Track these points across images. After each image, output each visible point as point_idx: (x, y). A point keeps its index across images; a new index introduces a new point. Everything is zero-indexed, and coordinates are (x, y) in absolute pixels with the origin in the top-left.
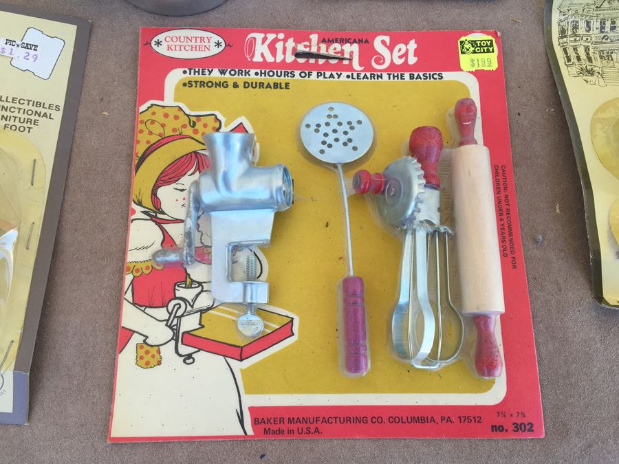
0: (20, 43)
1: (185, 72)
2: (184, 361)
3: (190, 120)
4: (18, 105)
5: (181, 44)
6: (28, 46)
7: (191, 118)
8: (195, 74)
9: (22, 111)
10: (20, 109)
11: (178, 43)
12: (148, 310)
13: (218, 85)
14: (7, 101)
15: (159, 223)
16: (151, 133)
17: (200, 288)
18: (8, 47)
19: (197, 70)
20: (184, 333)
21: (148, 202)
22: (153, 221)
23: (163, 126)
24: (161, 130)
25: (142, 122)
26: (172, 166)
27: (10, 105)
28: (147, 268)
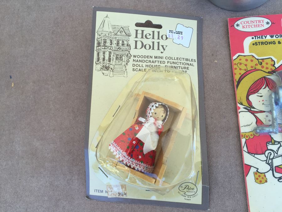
0: (175, 32)
1: (253, 38)
2: (278, 180)
3: (259, 61)
4: (179, 61)
5: (249, 24)
6: (178, 33)
7: (259, 60)
8: (258, 39)
9: (181, 63)
10: (180, 63)
11: (247, 24)
12: (256, 156)
13: (270, 43)
14: (175, 59)
15: (253, 113)
16: (240, 69)
17: (279, 145)
18: (171, 34)
19: (259, 36)
20: (275, 167)
21: (245, 103)
22: (250, 112)
23: (246, 65)
24: (245, 68)
25: (235, 64)
26: (254, 85)
27: (176, 61)
28: (251, 135)
